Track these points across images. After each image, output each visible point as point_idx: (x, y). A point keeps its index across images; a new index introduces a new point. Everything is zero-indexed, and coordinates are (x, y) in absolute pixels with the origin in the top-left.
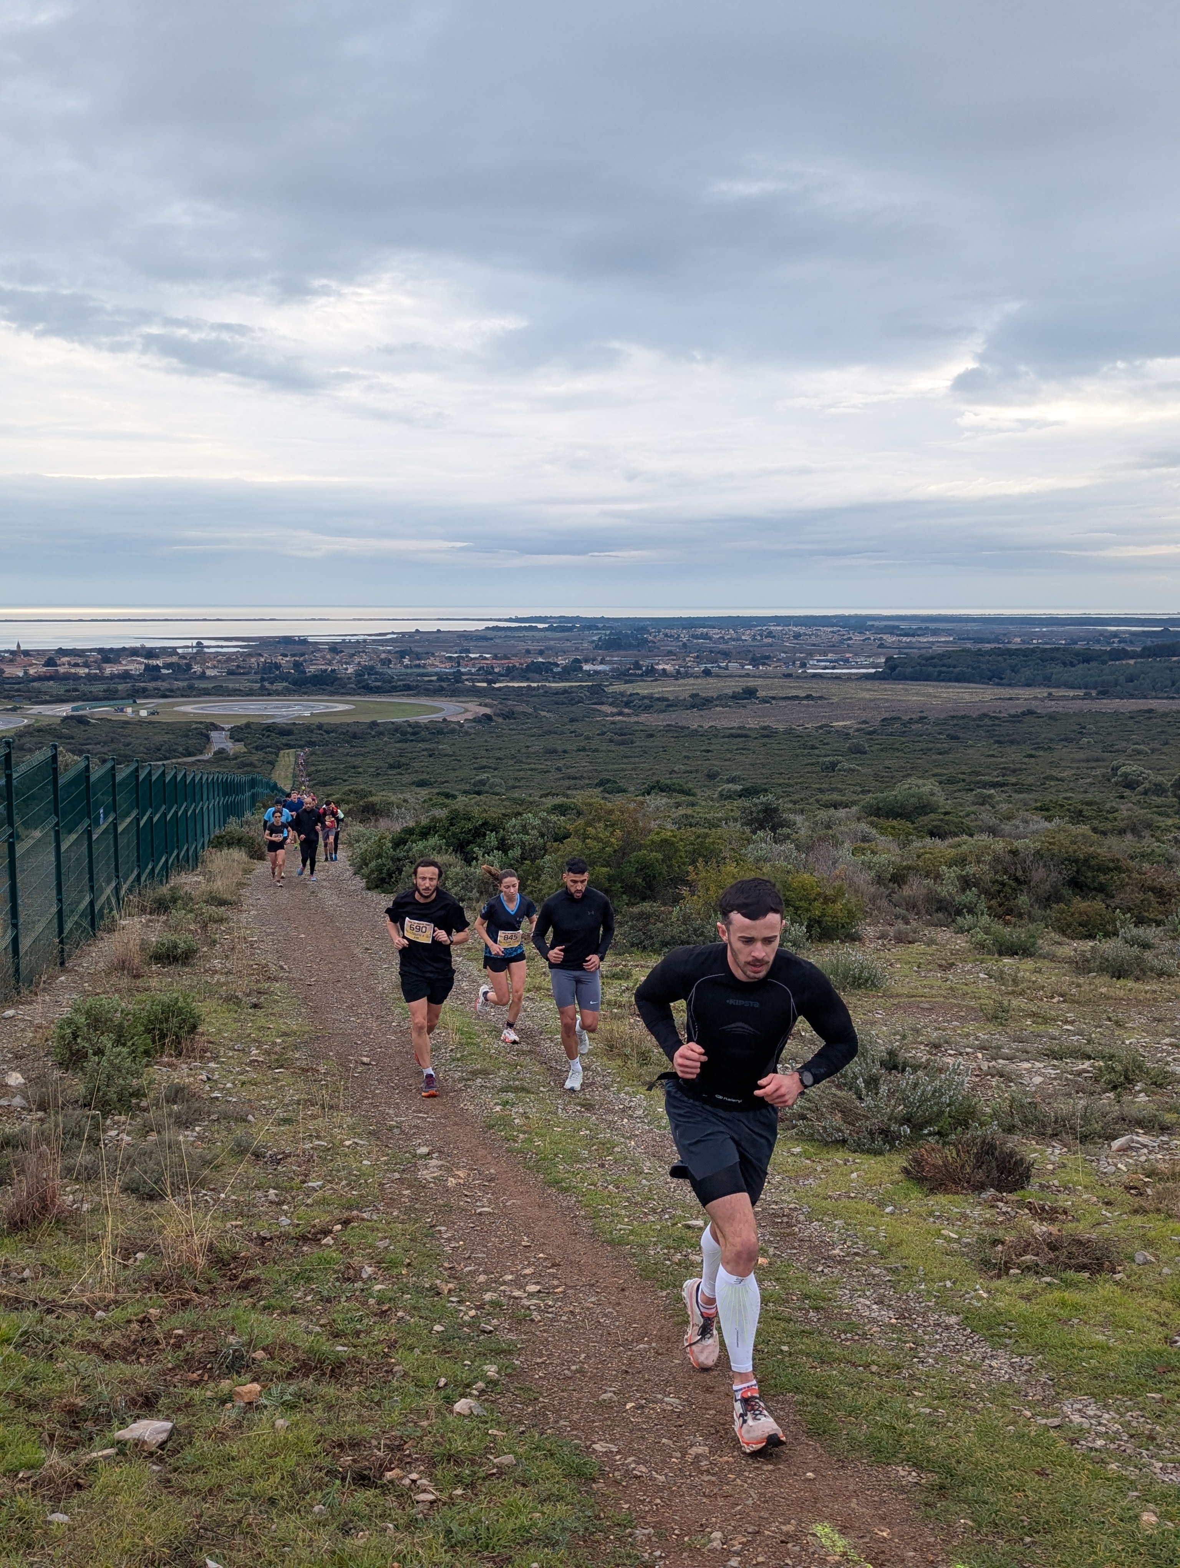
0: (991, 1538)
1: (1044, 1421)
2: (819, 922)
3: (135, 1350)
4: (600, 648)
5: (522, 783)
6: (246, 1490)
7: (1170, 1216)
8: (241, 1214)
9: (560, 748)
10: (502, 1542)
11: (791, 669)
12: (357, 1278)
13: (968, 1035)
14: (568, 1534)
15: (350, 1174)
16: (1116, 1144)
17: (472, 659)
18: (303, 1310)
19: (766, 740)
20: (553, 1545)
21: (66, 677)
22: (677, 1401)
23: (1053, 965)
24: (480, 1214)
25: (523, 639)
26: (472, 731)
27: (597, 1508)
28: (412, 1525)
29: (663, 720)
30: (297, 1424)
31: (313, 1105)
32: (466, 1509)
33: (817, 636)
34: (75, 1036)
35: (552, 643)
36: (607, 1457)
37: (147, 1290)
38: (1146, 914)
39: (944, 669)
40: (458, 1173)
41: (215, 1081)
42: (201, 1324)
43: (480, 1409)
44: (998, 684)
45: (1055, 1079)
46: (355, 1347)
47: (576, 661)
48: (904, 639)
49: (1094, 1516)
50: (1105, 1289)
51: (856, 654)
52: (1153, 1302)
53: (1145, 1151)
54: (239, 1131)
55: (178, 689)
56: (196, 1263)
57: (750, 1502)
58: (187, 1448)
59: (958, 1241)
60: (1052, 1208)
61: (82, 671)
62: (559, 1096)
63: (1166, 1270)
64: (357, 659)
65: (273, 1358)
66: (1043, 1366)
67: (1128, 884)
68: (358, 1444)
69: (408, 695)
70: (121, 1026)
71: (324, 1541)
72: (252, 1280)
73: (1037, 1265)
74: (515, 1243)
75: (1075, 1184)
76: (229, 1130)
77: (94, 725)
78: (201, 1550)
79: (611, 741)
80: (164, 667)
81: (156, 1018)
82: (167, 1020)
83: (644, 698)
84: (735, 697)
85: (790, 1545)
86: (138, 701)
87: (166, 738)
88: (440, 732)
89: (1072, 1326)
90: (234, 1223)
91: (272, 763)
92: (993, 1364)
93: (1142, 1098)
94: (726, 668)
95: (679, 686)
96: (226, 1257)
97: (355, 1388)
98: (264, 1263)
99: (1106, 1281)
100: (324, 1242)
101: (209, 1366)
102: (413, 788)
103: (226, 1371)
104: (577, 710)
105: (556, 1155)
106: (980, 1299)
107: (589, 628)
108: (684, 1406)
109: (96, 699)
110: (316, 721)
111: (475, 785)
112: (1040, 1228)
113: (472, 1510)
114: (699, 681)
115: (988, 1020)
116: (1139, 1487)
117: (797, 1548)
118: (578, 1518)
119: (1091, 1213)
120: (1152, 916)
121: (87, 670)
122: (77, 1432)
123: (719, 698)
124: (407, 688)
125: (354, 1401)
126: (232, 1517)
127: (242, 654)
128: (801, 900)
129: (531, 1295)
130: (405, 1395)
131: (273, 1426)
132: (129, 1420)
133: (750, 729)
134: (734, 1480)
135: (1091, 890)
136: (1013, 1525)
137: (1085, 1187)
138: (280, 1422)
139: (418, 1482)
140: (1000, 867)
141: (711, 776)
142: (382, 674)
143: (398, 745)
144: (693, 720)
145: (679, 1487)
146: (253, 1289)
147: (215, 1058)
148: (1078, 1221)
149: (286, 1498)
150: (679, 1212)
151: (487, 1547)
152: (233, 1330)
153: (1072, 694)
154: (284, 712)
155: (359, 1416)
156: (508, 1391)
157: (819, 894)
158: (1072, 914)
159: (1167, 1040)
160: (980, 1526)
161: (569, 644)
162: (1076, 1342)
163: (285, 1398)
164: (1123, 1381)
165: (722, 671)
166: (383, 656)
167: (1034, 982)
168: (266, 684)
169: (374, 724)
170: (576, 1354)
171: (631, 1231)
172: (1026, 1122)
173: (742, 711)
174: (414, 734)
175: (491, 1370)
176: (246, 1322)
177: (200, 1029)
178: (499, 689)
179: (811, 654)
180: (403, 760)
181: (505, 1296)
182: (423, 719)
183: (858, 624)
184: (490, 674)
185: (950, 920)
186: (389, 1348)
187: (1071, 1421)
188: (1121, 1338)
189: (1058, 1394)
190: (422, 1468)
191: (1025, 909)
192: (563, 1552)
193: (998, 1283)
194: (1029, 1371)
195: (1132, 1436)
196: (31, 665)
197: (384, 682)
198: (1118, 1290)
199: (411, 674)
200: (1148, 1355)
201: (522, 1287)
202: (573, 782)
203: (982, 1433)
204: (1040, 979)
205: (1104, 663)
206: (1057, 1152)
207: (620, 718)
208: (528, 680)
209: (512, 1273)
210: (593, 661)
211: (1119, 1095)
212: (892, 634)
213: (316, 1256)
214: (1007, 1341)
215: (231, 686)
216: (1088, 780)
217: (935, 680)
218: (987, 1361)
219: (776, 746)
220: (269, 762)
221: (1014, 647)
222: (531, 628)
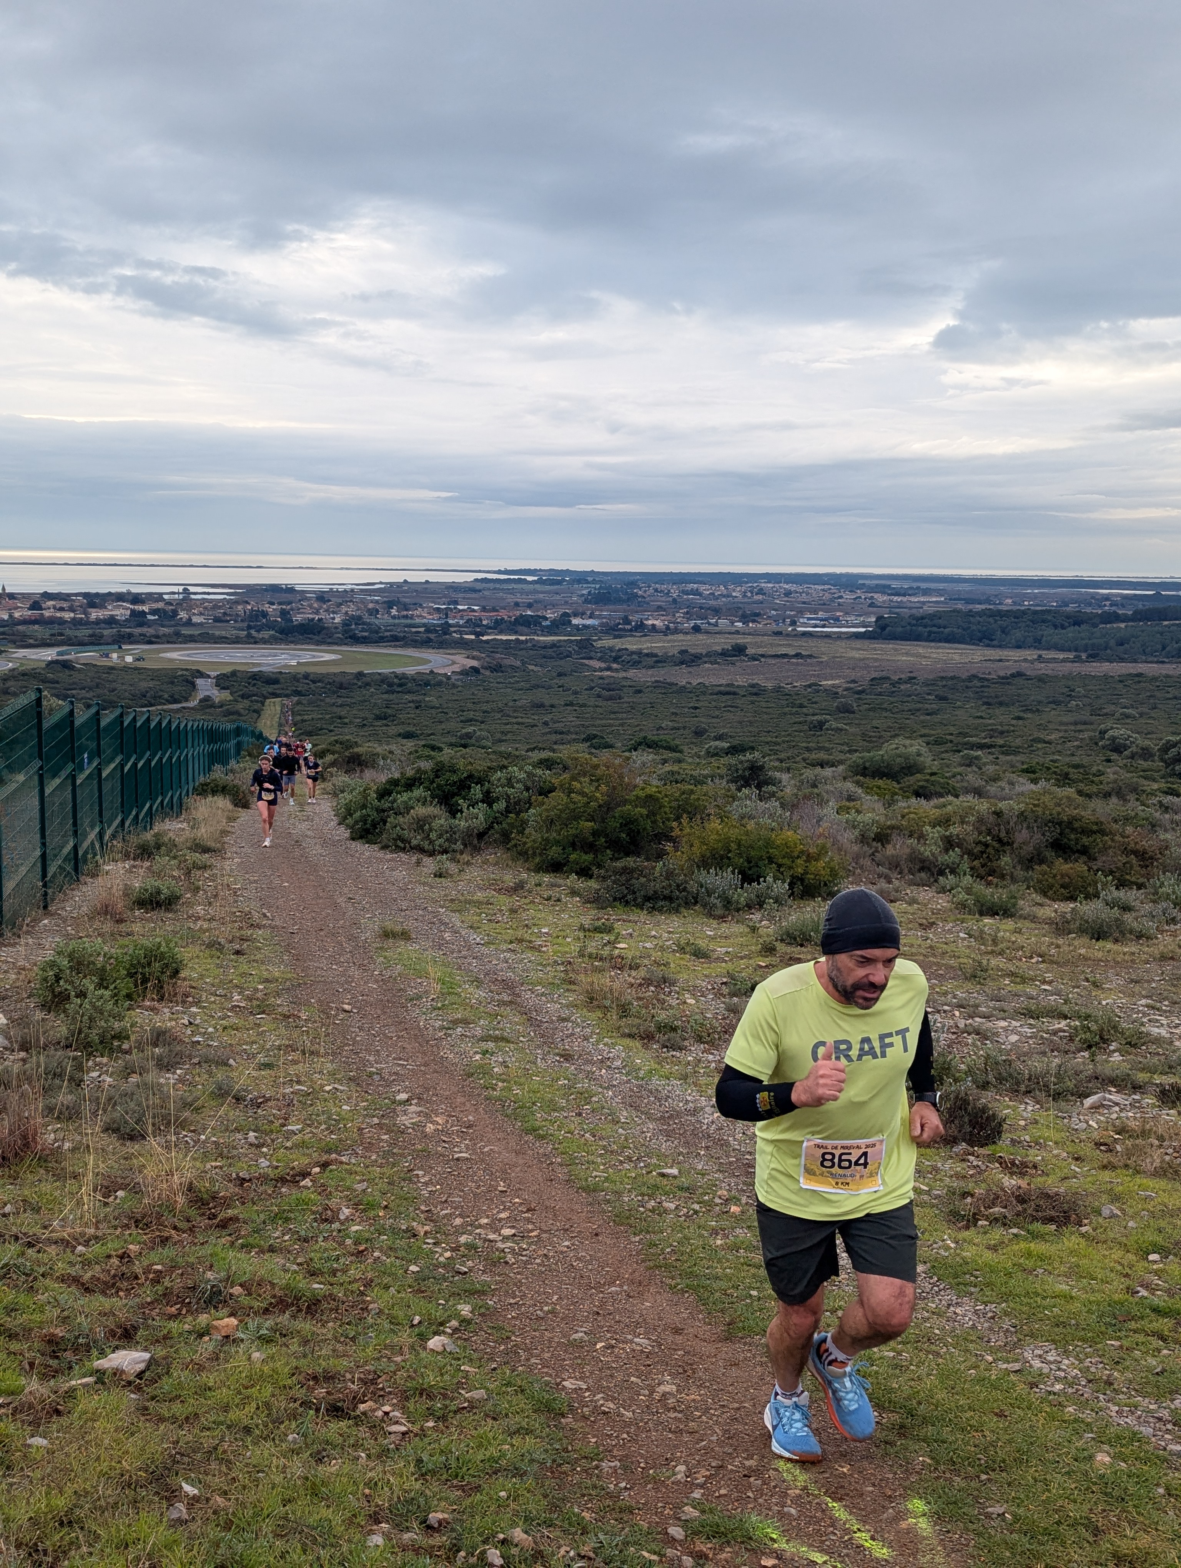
0: (948, 1475)
1: (1005, 1366)
2: (802, 880)
3: (114, 1284)
4: (590, 603)
5: (509, 736)
6: (222, 1418)
7: (1138, 1172)
8: (221, 1155)
9: (547, 703)
10: (471, 1472)
11: (781, 627)
12: (334, 1218)
13: (945, 994)
14: (536, 1466)
15: (329, 1118)
16: (1089, 1102)
17: (460, 611)
18: (281, 1249)
19: (755, 698)
20: (521, 1476)
21: (51, 621)
22: (646, 1342)
23: (1033, 925)
24: (458, 1159)
25: (512, 592)
26: (459, 683)
27: (565, 1441)
28: (384, 1454)
29: (652, 676)
30: (273, 1358)
31: (293, 1051)
32: (437, 1441)
33: (808, 594)
34: (58, 978)
35: (541, 596)
36: (577, 1393)
37: (127, 1227)
38: (1128, 877)
39: (935, 629)
40: (437, 1119)
41: (197, 1025)
42: (180, 1260)
43: (453, 1346)
44: (988, 646)
45: (1031, 1037)
46: (331, 1285)
47: (565, 615)
48: (895, 598)
49: (1050, 1456)
50: (1071, 1241)
51: (847, 613)
52: (1117, 1254)
53: (1117, 1109)
54: (220, 1075)
55: (164, 635)
56: (176, 1201)
57: (714, 1438)
58: (165, 1379)
59: (928, 1193)
60: (1022, 1163)
61: (68, 616)
62: (538, 1047)
63: (1131, 1224)
64: (344, 609)
65: (250, 1294)
66: (1006, 1314)
67: (1110, 847)
68: (332, 1378)
69: (396, 646)
70: (103, 969)
71: (297, 1467)
72: (231, 1219)
73: (1005, 1217)
74: (492, 1189)
75: (1046, 1140)
76: (210, 1073)
77: (79, 670)
78: (177, 1474)
79: (599, 696)
80: (150, 613)
81: (139, 963)
82: (149, 964)
83: (633, 653)
84: (724, 654)
85: (752, 1479)
86: (124, 647)
87: (151, 684)
88: (427, 684)
89: (1037, 1276)
90: (213, 1164)
91: (258, 712)
92: (958, 1311)
93: (1116, 1057)
94: (716, 625)
95: (669, 642)
96: (205, 1196)
97: (331, 1324)
98: (243, 1203)
99: (1072, 1233)
100: (302, 1184)
101: (187, 1300)
102: (400, 739)
103: (204, 1306)
104: (566, 665)
105: (534, 1103)
106: (947, 1248)
107: (579, 581)
108: (653, 1346)
109: (82, 644)
110: (303, 670)
111: (461, 738)
112: (1010, 1182)
113: (442, 1441)
114: (689, 637)
115: (966, 978)
116: (1095, 1429)
117: (759, 1482)
118: (546, 1451)
119: (1060, 1168)
120: (1133, 879)
121: (72, 615)
122: (56, 1361)
123: (708, 655)
124: (395, 639)
125: (330, 1336)
126: (208, 1443)
127: (228, 601)
128: (784, 857)
129: (506, 1239)
130: (379, 1332)
131: (249, 1359)
132: (108, 1350)
133: (738, 687)
134: (700, 1417)
135: (1074, 853)
136: (969, 1464)
137: (1056, 1143)
138: (256, 1355)
139: (391, 1414)
140: (984, 828)
141: (699, 733)
142: (369, 624)
143: (385, 696)
144: (682, 677)
145: (646, 1423)
146: (232, 1227)
147: (197, 1003)
148: (1048, 1175)
149: (261, 1427)
150: (654, 1161)
151: (457, 1476)
152: (211, 1266)
153: (1061, 657)
154: (270, 660)
155: (334, 1351)
156: (481, 1329)
157: (802, 852)
158: (1055, 876)
159: (1143, 1002)
160: (938, 1462)
161: (558, 597)
162: (1040, 1291)
163: (261, 1332)
164: (1083, 1329)
165: (711, 628)
166: (371, 606)
167: (1013, 942)
168: (253, 632)
169: (360, 675)
170: (549, 1296)
171: (607, 1178)
172: (1000, 1079)
173: (731, 668)
174: (400, 685)
175: (465, 1310)
176: (224, 1259)
177: (182, 975)
178: (487, 642)
179: (801, 612)
180: (389, 711)
181: (480, 1239)
182: (411, 670)
183: (849, 582)
184: (479, 626)
185: (932, 880)
186: (365, 1286)
187: (1031, 1366)
188: (1083, 1288)
189: (1020, 1340)
190: (395, 1401)
191: (1008, 869)
192: (530, 1482)
193: (966, 1234)
194: (993, 1318)
195: (1090, 1381)
196: (17, 608)
197: (371, 631)
198: (1082, 1241)
199: (398, 625)
200: (1109, 1305)
201: (497, 1231)
202: (559, 736)
203: (944, 1376)
204: (1020, 940)
205: (1095, 626)
206: (1030, 1108)
207: (608, 673)
208: (516, 633)
209: (488, 1217)
210: (582, 615)
211: (1093, 1055)
212: (883, 593)
213: (294, 1197)
214: (973, 1289)
215: (217, 633)
216: (1076, 743)
217: (926, 641)
218: (952, 1309)
219: (764, 704)
220: (254, 711)
221: (1005, 608)
222: (520, 581)
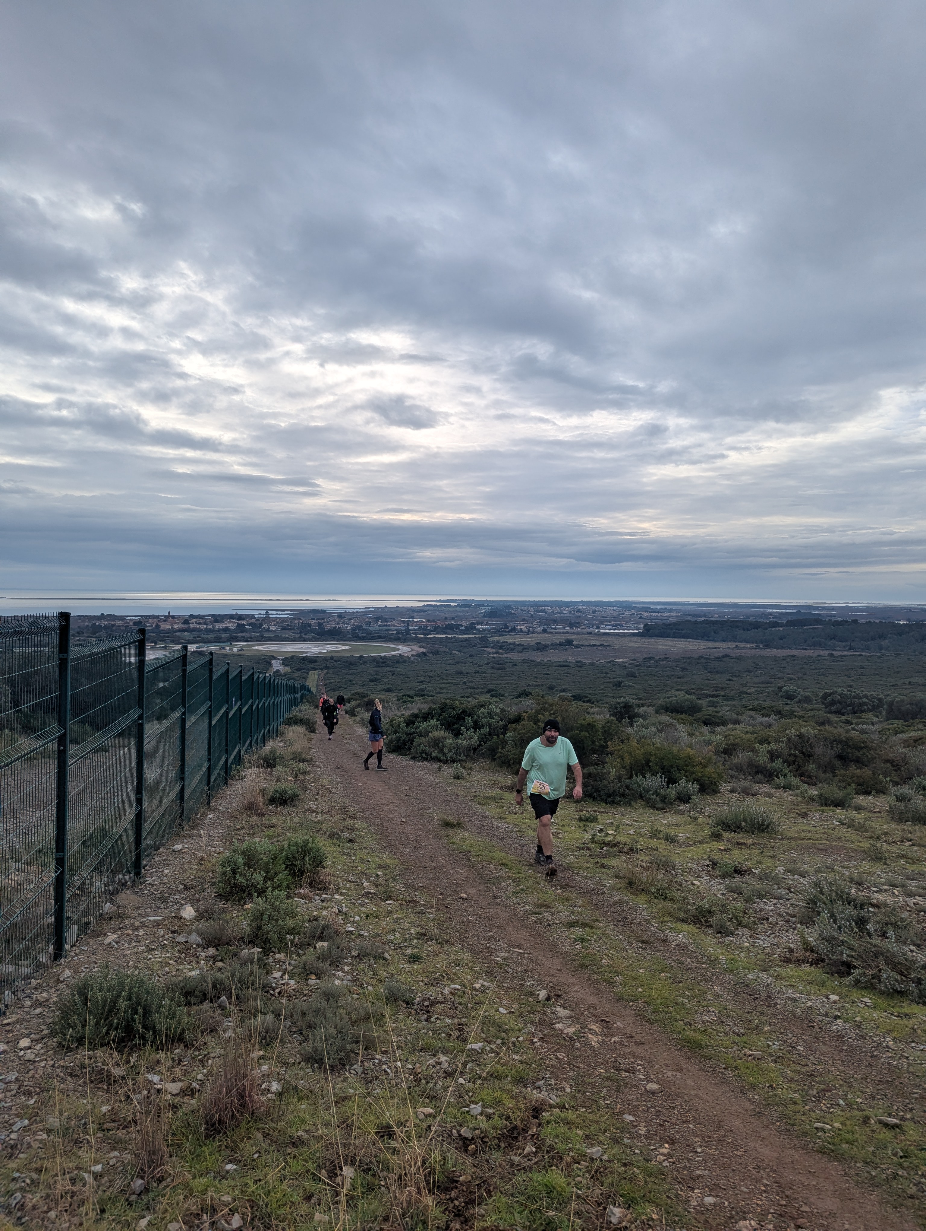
4: (486, 617)
5: (444, 691)
9: (465, 672)
11: (591, 630)
17: (415, 622)
19: (579, 668)
21: (194, 630)
25: (443, 611)
26: (416, 661)
29: (521, 657)
33: (605, 612)
35: (459, 613)
39: (677, 631)
44: (708, 640)
47: (473, 623)
48: (653, 614)
51: (627, 623)
55: (255, 637)
64: (352, 621)
69: (381, 641)
79: (493, 668)
80: (247, 625)
83: (510, 644)
84: (561, 644)
86: (233, 644)
87: (247, 663)
88: (398, 662)
91: (305, 678)
94: (555, 629)
95: (530, 638)
102: (383, 692)
104: (474, 650)
107: (479, 606)
109: (209, 642)
110: (330, 655)
111: (418, 691)
114: (541, 635)
121: (205, 627)
123: (552, 645)
124: (380, 637)
127: (290, 619)
133: (570, 662)
142: (366, 629)
143: (375, 668)
144: (538, 657)
153: (749, 646)
154: (312, 650)
161: (468, 614)
165: (553, 630)
166: (367, 620)
168: (303, 635)
169: (361, 657)
173: (565, 652)
174: (383, 663)
178: (430, 638)
179: (602, 622)
180: (378, 677)
182: (389, 654)
183: (629, 606)
184: (425, 630)
196: (176, 623)
197: (367, 634)
199: (382, 630)
202: (473, 690)
205: (766, 629)
207: (497, 655)
208: (446, 634)
210: (482, 623)
212: (647, 611)
215: (284, 635)
217: (672, 637)
219: (585, 672)
220: (303, 678)
221: (715, 620)
222: (448, 606)
